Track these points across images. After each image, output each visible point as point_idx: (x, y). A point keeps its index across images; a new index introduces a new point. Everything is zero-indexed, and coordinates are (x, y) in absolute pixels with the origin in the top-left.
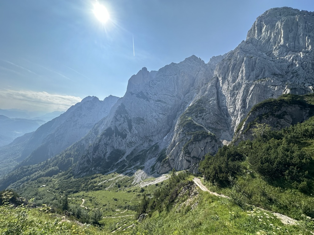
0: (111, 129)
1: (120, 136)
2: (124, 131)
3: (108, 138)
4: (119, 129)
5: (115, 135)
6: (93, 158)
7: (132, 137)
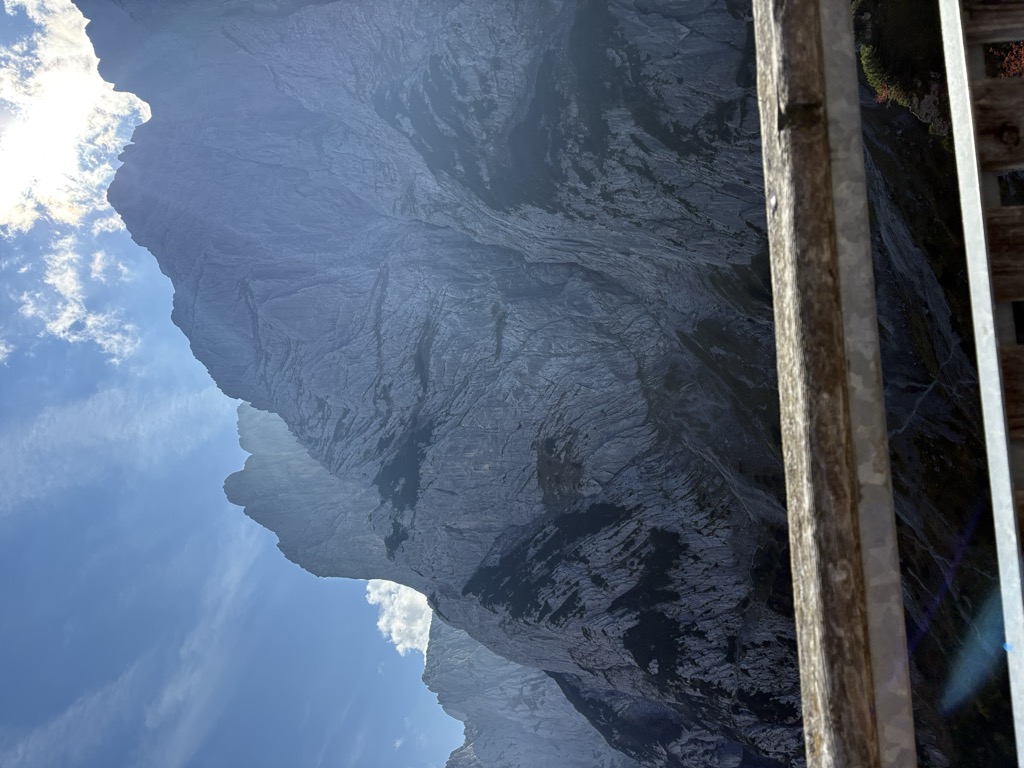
0: (629, 630)
1: (672, 573)
2: (633, 554)
3: (689, 641)
7: (666, 496)
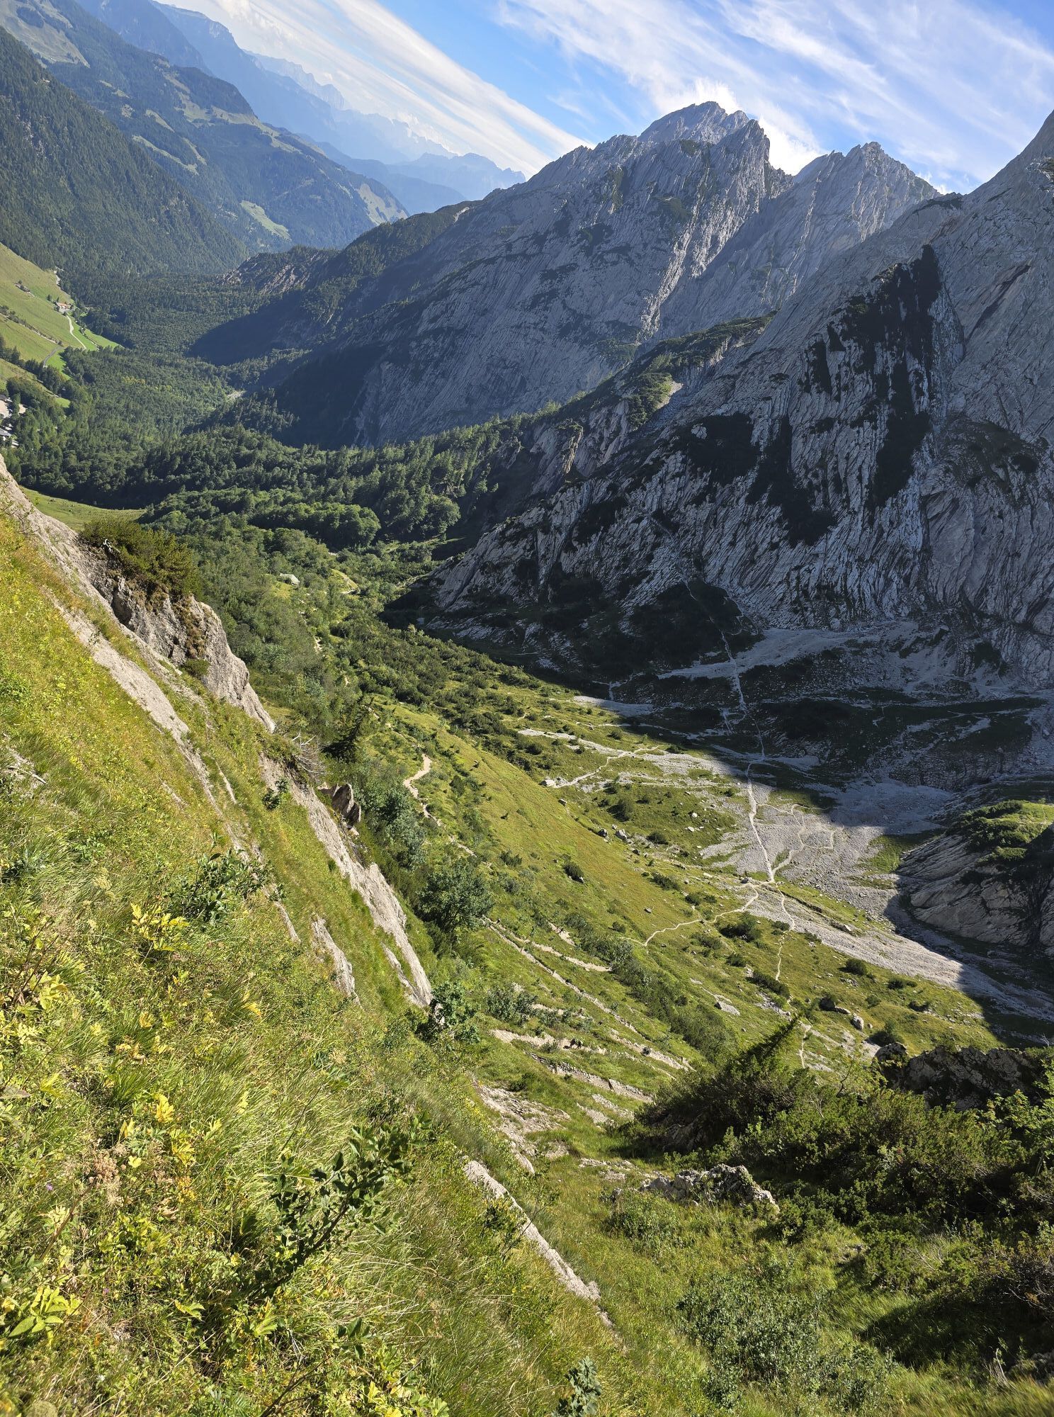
3: (700, 483)
4: (803, 450)
5: (750, 482)
6: (557, 566)
7: (860, 559)
